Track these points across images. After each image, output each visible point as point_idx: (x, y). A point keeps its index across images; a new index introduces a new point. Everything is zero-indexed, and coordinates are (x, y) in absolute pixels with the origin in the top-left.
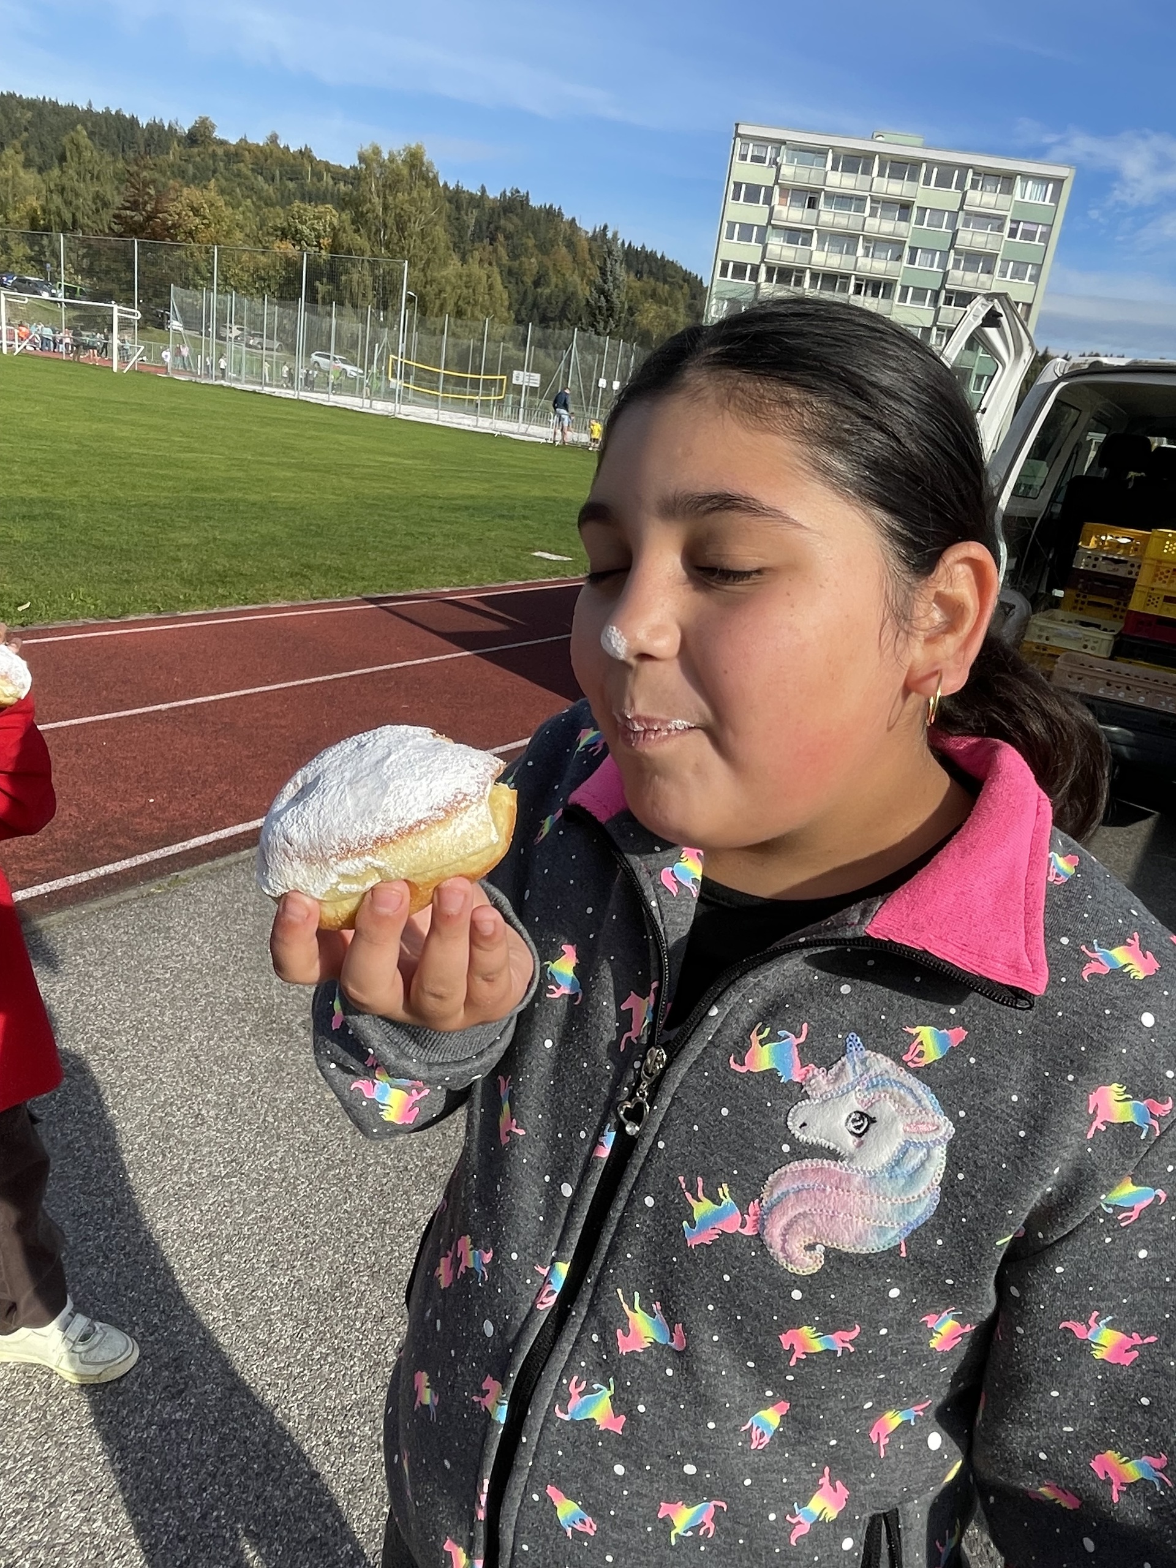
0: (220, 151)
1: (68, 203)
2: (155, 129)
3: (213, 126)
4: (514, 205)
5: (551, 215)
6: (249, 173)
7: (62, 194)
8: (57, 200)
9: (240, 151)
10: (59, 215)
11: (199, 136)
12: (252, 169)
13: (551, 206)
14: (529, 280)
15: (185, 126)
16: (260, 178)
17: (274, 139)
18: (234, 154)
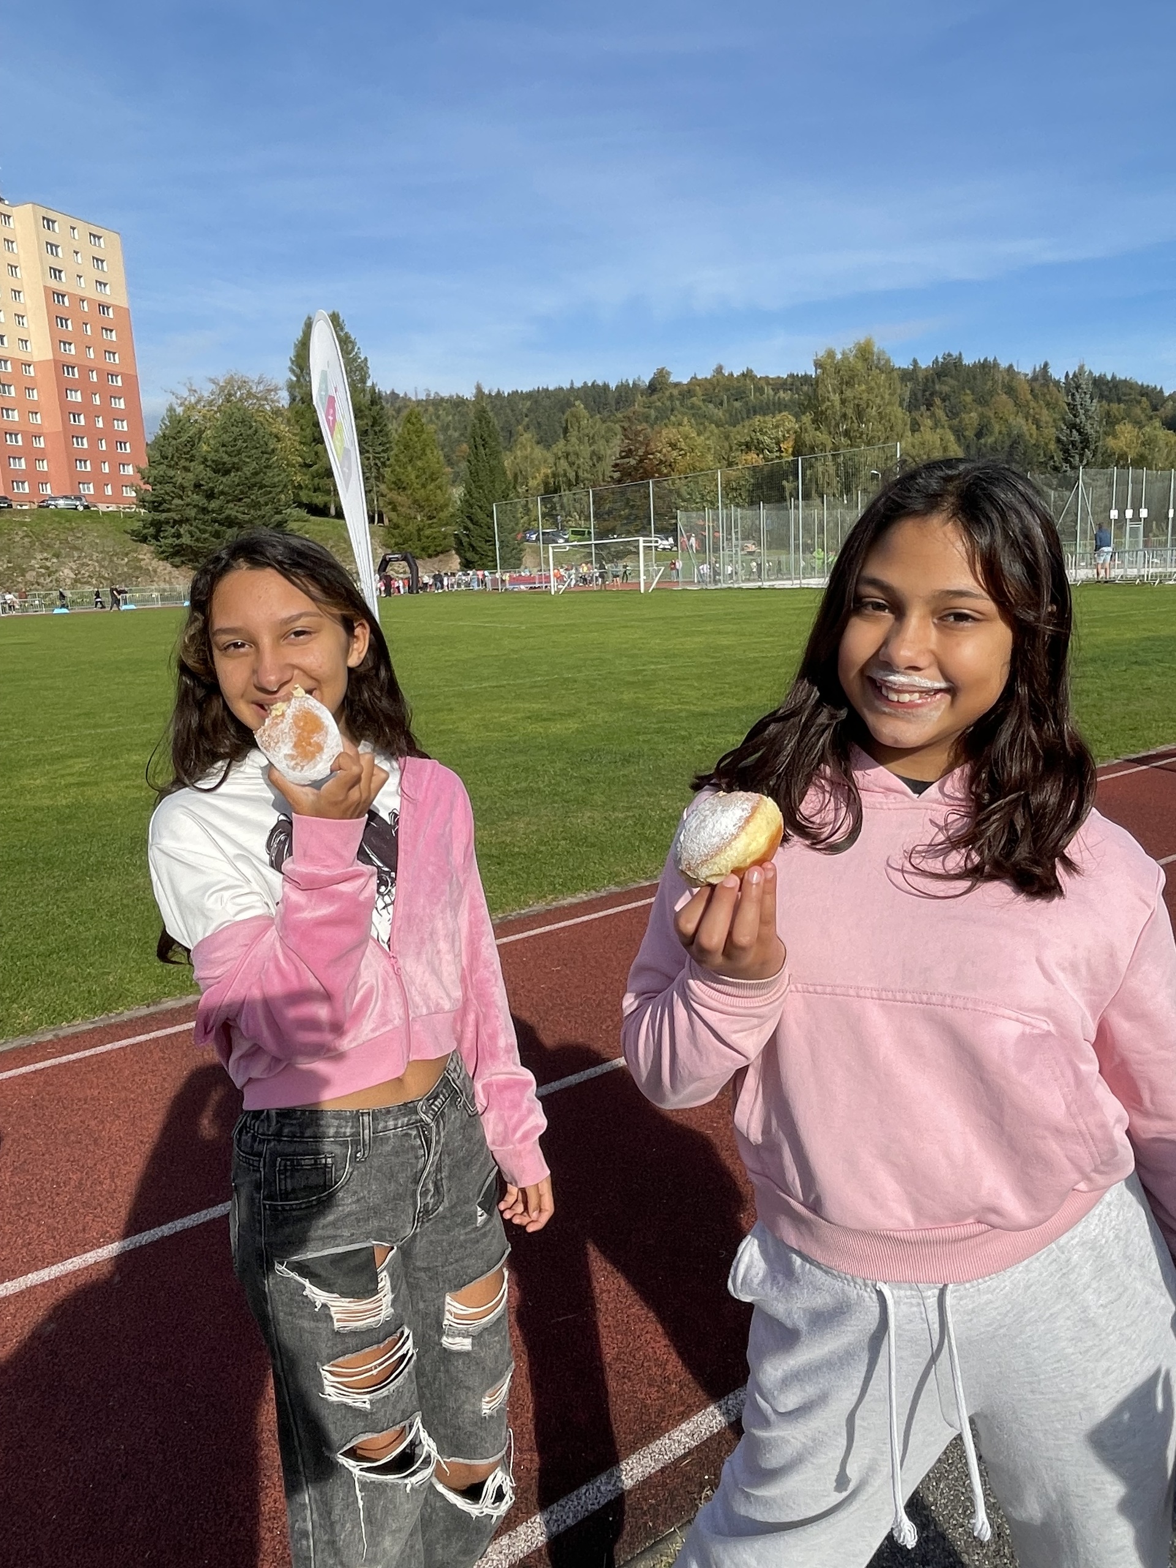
0: (675, 392)
1: (571, 464)
2: (623, 388)
3: (668, 373)
4: (948, 369)
5: (986, 368)
6: (701, 404)
7: (567, 458)
8: (563, 463)
9: (692, 387)
10: (565, 475)
11: (659, 384)
12: (704, 400)
13: (986, 360)
14: (970, 433)
15: (646, 380)
16: (711, 406)
17: (719, 370)
18: (687, 392)
